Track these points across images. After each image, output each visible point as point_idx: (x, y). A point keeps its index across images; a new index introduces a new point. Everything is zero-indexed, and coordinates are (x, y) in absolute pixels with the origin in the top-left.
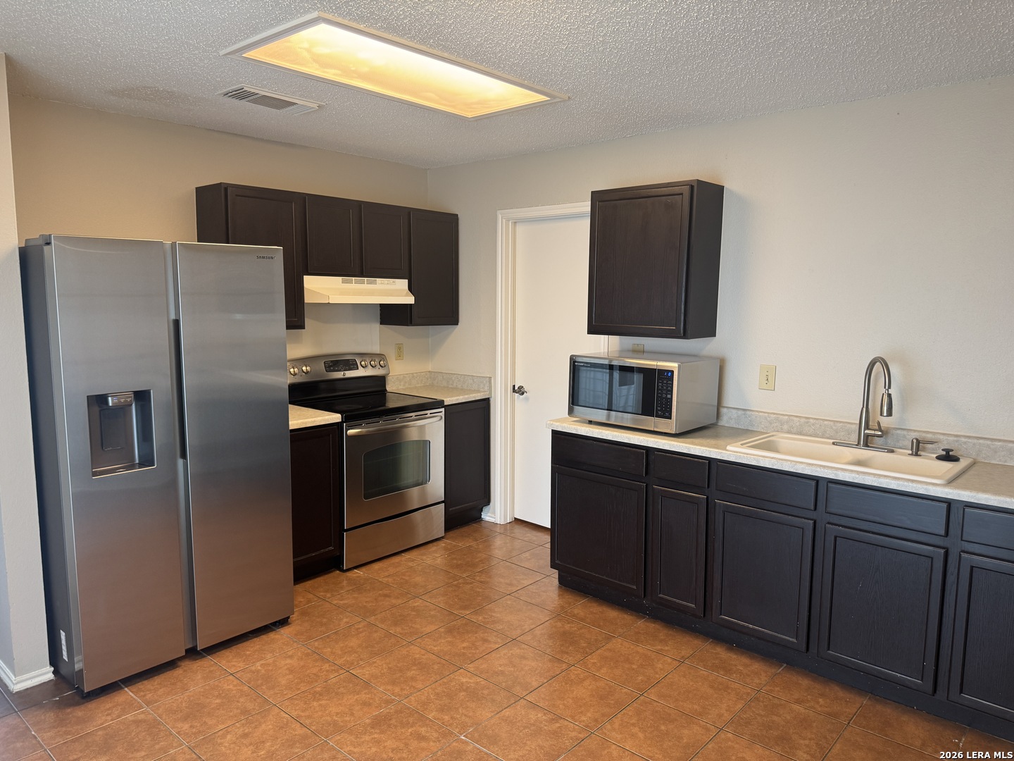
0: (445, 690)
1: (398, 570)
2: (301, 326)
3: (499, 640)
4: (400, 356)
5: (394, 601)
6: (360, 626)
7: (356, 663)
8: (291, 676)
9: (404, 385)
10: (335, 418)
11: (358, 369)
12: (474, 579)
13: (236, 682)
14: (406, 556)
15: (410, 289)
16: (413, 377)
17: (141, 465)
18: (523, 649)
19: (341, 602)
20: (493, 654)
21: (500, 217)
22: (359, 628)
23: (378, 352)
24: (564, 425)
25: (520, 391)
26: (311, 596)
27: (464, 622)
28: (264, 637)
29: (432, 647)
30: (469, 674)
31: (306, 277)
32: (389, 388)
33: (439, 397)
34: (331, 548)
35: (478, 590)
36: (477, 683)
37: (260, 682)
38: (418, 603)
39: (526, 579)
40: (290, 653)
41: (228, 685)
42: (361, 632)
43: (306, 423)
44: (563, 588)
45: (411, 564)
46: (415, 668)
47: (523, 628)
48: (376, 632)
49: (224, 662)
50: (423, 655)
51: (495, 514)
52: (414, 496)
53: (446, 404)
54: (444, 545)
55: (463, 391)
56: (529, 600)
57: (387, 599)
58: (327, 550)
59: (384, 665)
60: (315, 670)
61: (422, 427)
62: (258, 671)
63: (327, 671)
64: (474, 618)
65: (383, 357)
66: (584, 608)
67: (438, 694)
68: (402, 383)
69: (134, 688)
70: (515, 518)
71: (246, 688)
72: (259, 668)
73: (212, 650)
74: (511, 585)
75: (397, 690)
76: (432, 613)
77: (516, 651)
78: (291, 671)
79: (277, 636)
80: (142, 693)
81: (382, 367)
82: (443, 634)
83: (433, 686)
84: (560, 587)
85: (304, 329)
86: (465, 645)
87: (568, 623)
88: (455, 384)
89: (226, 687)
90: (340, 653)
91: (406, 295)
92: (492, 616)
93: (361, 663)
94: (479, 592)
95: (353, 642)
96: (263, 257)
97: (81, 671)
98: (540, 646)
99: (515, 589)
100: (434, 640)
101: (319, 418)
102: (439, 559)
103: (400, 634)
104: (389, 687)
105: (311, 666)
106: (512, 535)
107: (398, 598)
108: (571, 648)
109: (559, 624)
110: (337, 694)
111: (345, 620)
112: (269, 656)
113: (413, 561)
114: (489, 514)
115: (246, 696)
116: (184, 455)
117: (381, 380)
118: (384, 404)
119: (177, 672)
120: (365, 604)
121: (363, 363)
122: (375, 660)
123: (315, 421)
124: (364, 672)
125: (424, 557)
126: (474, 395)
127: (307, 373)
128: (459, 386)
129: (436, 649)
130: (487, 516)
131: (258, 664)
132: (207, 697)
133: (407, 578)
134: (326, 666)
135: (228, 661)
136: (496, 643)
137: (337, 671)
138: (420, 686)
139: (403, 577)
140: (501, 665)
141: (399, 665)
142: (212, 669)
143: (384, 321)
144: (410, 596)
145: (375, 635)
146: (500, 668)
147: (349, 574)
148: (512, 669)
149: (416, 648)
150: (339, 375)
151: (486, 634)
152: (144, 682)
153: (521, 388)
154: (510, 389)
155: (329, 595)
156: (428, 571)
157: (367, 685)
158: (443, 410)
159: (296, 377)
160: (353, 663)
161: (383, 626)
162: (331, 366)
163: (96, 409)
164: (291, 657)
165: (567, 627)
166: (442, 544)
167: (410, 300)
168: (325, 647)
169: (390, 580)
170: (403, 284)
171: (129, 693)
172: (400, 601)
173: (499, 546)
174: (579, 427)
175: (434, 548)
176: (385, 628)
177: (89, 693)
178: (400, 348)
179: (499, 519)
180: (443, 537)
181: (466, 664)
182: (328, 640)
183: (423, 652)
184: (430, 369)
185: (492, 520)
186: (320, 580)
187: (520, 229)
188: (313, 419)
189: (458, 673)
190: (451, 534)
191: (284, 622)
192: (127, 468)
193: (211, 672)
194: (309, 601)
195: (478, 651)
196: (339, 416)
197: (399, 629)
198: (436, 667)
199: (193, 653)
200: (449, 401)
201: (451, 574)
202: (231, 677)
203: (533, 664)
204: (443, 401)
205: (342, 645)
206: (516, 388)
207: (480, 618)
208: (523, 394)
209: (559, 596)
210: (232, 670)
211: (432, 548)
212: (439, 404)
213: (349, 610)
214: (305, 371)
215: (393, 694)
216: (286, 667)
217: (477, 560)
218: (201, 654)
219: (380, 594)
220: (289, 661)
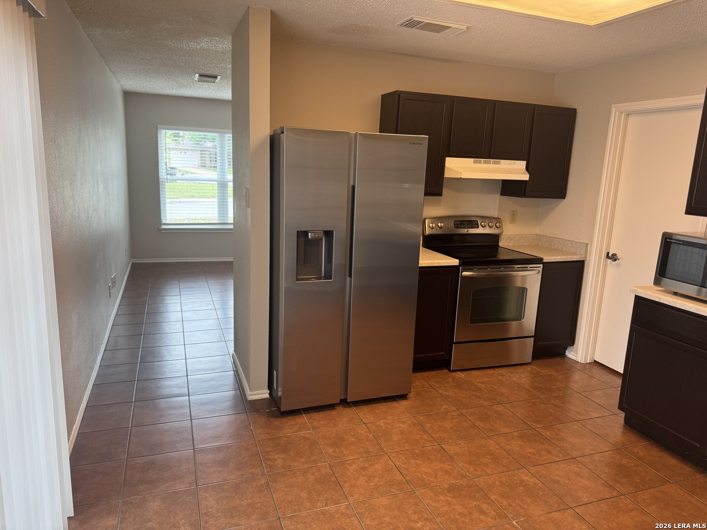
0: (508, 481)
1: (490, 379)
2: (439, 194)
3: (561, 456)
4: (513, 220)
5: (482, 402)
6: (455, 414)
7: (446, 440)
8: (401, 436)
9: (514, 243)
10: (455, 262)
11: (478, 228)
12: (549, 402)
13: (366, 430)
14: (499, 371)
15: (527, 169)
16: (522, 237)
17: (326, 277)
18: (581, 468)
19: (445, 393)
20: (553, 465)
21: (614, 110)
22: (454, 415)
23: (496, 216)
24: (648, 292)
25: (614, 258)
26: (425, 383)
27: (534, 433)
28: (389, 404)
29: (505, 445)
30: (530, 474)
31: (447, 159)
32: (501, 244)
33: (539, 255)
34: (443, 353)
35: (551, 411)
36: (535, 484)
37: (380, 434)
38: (500, 408)
39: (595, 412)
40: (404, 420)
41: (361, 430)
42: (454, 419)
43: (433, 263)
44: (628, 427)
45: (500, 378)
46: (489, 457)
47: (584, 451)
48: (465, 421)
49: (362, 414)
50: (497, 449)
51: (578, 353)
52: (513, 328)
53: (544, 261)
54: (530, 369)
55: (562, 252)
56: (594, 430)
57: (478, 399)
58: (440, 353)
59: (466, 448)
60: (417, 437)
61: (524, 277)
62: (381, 426)
63: (425, 440)
64: (543, 432)
65: (500, 220)
66: (643, 449)
67: (502, 482)
68: (513, 241)
69: (309, 415)
70: (595, 360)
71: (371, 436)
72: (382, 424)
73: (357, 403)
74: (580, 413)
75: (472, 469)
76: (510, 419)
77: (574, 468)
78: (402, 433)
79: (398, 405)
80: (312, 421)
81: (497, 227)
82: (515, 437)
83: (500, 475)
84: (624, 426)
85: (442, 196)
86: (532, 450)
87: (627, 458)
88: (556, 246)
89: (359, 431)
90: (437, 429)
91: (524, 173)
92: (559, 434)
93: (450, 441)
94: (551, 412)
95: (448, 424)
96: (414, 144)
97: (281, 397)
98: (596, 470)
99: (583, 418)
100: (508, 440)
101: (443, 261)
102: (524, 380)
103: (483, 428)
104: (467, 466)
105: (415, 433)
106: (590, 374)
107: (486, 401)
108: (624, 479)
109: (618, 457)
110: (429, 459)
111: (445, 406)
112: (390, 418)
113: (503, 376)
114: (572, 353)
115: (371, 441)
116: (350, 276)
117: (496, 238)
118: (496, 256)
119: (334, 413)
120: (461, 399)
121: (483, 224)
122: (460, 442)
123: (439, 263)
124: (452, 449)
125: (512, 375)
126: (570, 257)
127: (441, 227)
128: (560, 248)
129: (507, 447)
130: (570, 354)
131: (382, 421)
132: (347, 435)
133: (496, 388)
134: (425, 436)
135: (365, 414)
136: (557, 456)
137: (432, 442)
138: (489, 471)
139: (493, 386)
140: (558, 476)
141: (477, 451)
142: (354, 416)
143: (503, 193)
144: (495, 401)
145: (464, 424)
146: (557, 478)
147: (454, 374)
148: (567, 482)
149: (492, 442)
150: (464, 231)
151: (551, 447)
152: (314, 414)
153: (614, 255)
154: (604, 255)
155: (437, 385)
156: (513, 386)
157: (451, 458)
158: (541, 265)
159: (433, 230)
160: (444, 440)
161: (471, 419)
162: (459, 224)
163: (302, 239)
164: (404, 423)
165: (625, 461)
166: (528, 368)
167: (526, 177)
168: (427, 422)
169: (483, 386)
170: (522, 164)
171: (304, 419)
172: (486, 404)
173: (577, 380)
174: (662, 297)
175: (521, 370)
176: (472, 420)
177: (283, 412)
178: (514, 215)
179: (580, 357)
180: (530, 363)
181: (529, 465)
182: (430, 418)
183: (497, 446)
184: (537, 233)
185: (574, 358)
186: (433, 373)
187: (632, 120)
188: (439, 261)
189: (521, 471)
190: (537, 362)
191: (404, 397)
192: (316, 279)
193: (353, 418)
194: (423, 386)
195: (541, 458)
196: (457, 261)
197: (482, 424)
198: (505, 461)
199: (344, 403)
200: (547, 259)
201: (531, 393)
202: (364, 425)
203: (586, 483)
204: (543, 258)
205: (439, 424)
206: (610, 255)
207: (548, 433)
208: (615, 260)
209: (623, 433)
210: (365, 421)
211: (520, 369)
212: (539, 261)
213: (449, 400)
214: (440, 226)
215: (468, 471)
216: (399, 429)
217: (555, 387)
218: (350, 404)
219: (473, 394)
220: (401, 425)
